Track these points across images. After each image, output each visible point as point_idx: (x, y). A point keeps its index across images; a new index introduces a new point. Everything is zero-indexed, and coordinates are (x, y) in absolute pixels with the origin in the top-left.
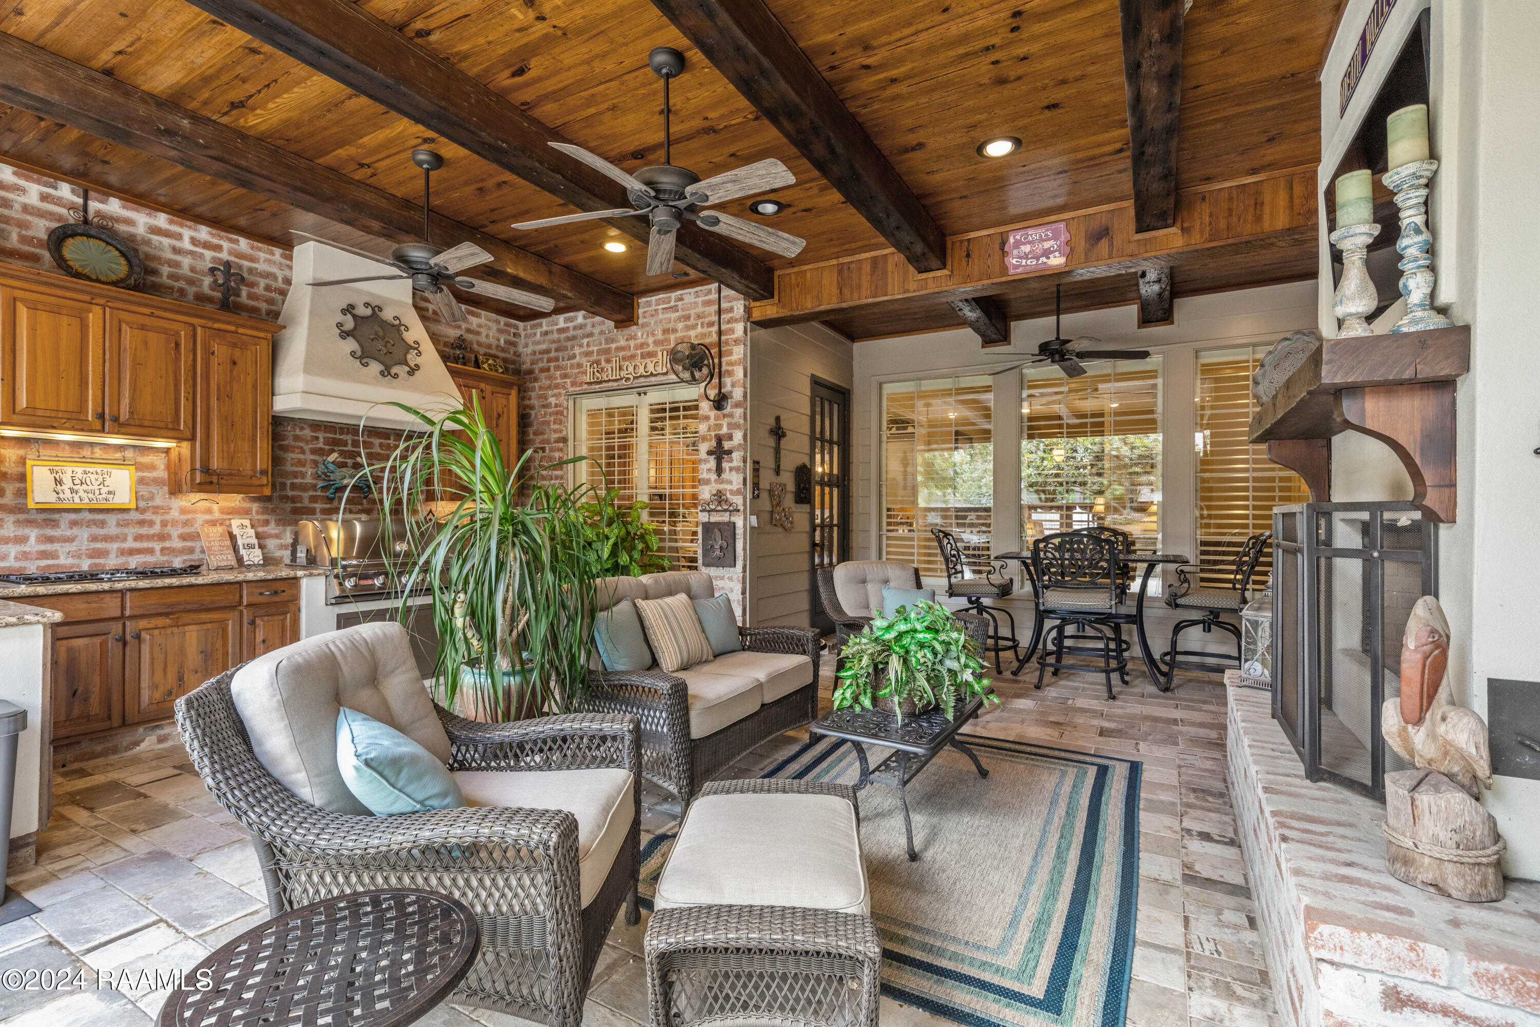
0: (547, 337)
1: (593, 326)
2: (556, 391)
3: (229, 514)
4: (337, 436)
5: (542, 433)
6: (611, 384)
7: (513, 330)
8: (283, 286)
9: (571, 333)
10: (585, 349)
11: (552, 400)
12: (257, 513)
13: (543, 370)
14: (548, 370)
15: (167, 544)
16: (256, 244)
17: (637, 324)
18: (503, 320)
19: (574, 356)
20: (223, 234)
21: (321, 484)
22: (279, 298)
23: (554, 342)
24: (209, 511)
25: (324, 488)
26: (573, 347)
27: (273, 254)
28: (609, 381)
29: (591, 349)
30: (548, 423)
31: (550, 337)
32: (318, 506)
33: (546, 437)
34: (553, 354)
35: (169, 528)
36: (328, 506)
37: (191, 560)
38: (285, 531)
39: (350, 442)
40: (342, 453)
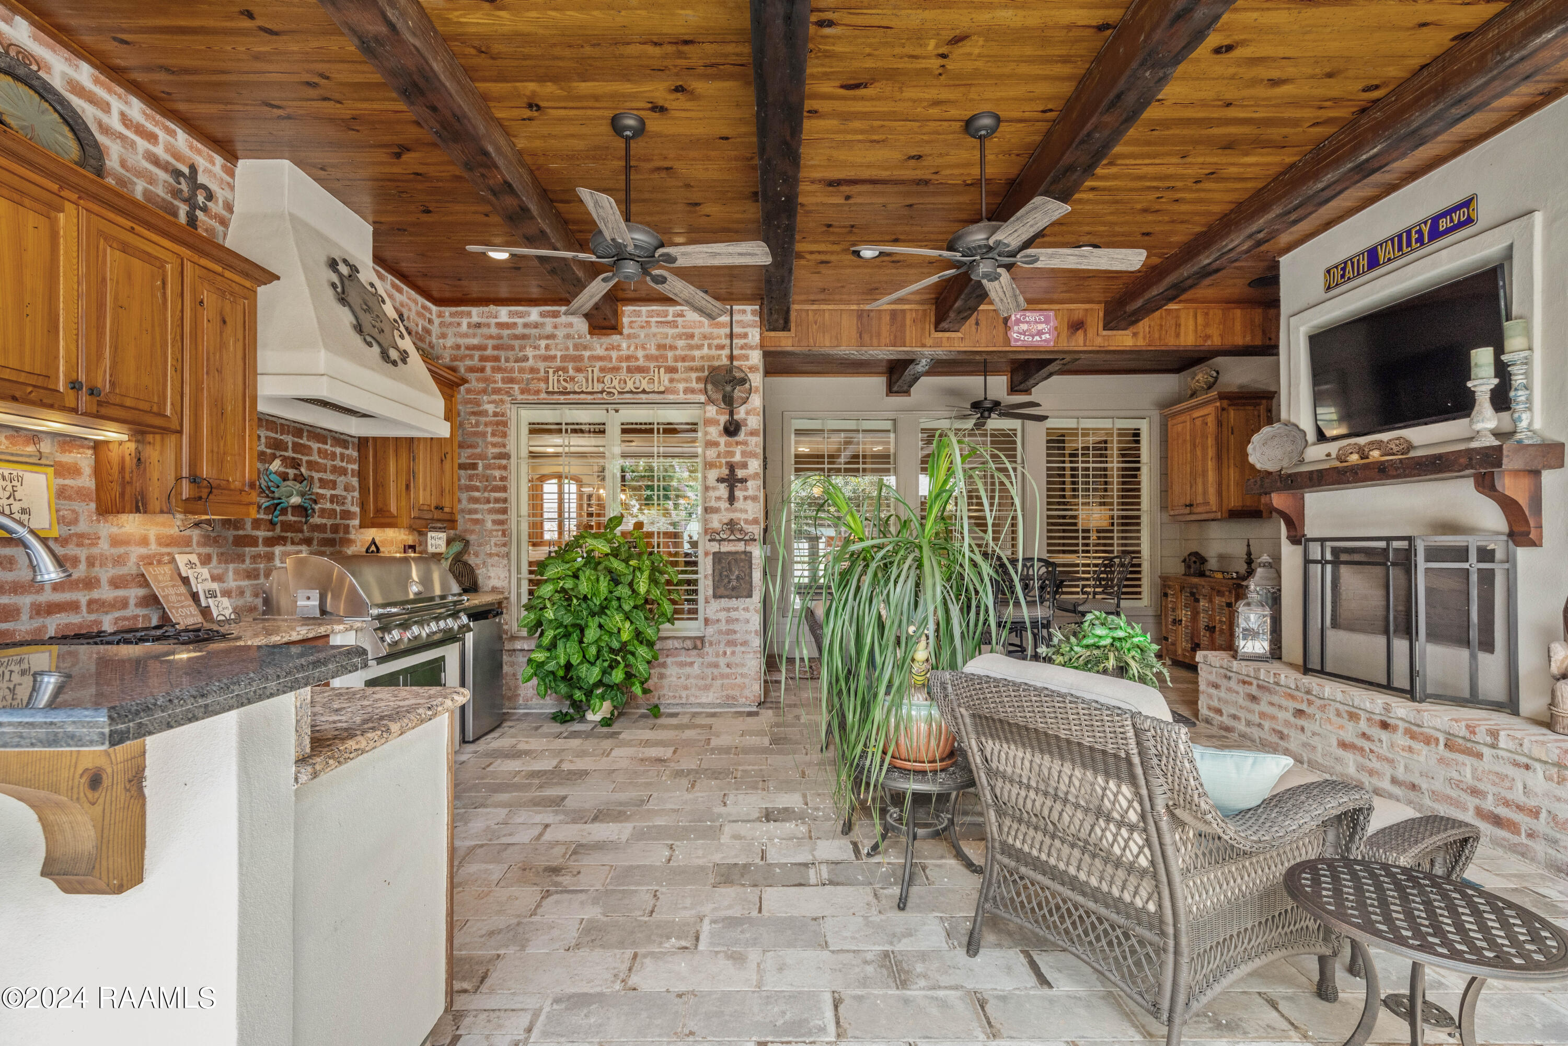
0: (479, 331)
1: (555, 327)
2: (495, 397)
3: (168, 545)
4: (278, 436)
5: (471, 446)
6: (583, 396)
7: (428, 315)
8: (224, 213)
9: (520, 330)
10: (543, 352)
11: (490, 408)
12: (198, 544)
13: (471, 369)
14: (482, 370)
15: (95, 594)
16: (195, 142)
17: (621, 333)
18: (421, 300)
19: (526, 359)
20: (158, 117)
21: (265, 503)
22: (219, 228)
23: (491, 337)
24: (144, 542)
25: (268, 510)
26: (522, 348)
27: (214, 164)
28: (582, 392)
29: (552, 353)
30: (484, 435)
31: (485, 331)
32: (261, 534)
33: (478, 450)
34: (489, 352)
35: (97, 569)
36: (270, 534)
37: (125, 619)
38: (227, 570)
39: (290, 445)
40: (284, 459)
